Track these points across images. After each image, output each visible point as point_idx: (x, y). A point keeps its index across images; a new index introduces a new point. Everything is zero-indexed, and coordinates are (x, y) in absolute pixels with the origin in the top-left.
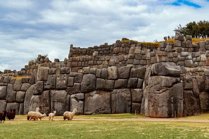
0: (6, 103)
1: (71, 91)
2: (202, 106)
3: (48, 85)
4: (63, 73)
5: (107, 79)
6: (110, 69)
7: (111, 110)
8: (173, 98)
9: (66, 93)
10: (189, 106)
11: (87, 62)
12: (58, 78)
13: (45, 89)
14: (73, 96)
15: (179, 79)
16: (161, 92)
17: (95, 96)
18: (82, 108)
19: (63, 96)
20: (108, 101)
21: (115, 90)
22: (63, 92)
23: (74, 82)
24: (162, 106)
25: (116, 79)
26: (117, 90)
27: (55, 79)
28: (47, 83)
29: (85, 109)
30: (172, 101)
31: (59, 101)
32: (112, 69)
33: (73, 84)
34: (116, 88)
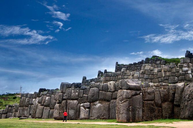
0: (49, 109)
1: (81, 101)
2: (164, 114)
3: (65, 96)
4: (76, 87)
5: (107, 92)
6: (109, 84)
7: (109, 116)
8: (132, 107)
9: (78, 102)
10: (148, 114)
11: (117, 77)
12: (73, 91)
13: (63, 99)
14: (82, 105)
15: (138, 92)
16: (122, 103)
17: (98, 105)
18: (88, 114)
19: (75, 105)
20: (107, 109)
21: (112, 100)
22: (75, 101)
23: (83, 94)
24: (123, 113)
25: (114, 92)
26: (114, 100)
27: (70, 91)
28: (65, 95)
29: (90, 115)
30: (131, 110)
31: (72, 108)
32: (110, 84)
33: (83, 95)
34: (113, 99)
